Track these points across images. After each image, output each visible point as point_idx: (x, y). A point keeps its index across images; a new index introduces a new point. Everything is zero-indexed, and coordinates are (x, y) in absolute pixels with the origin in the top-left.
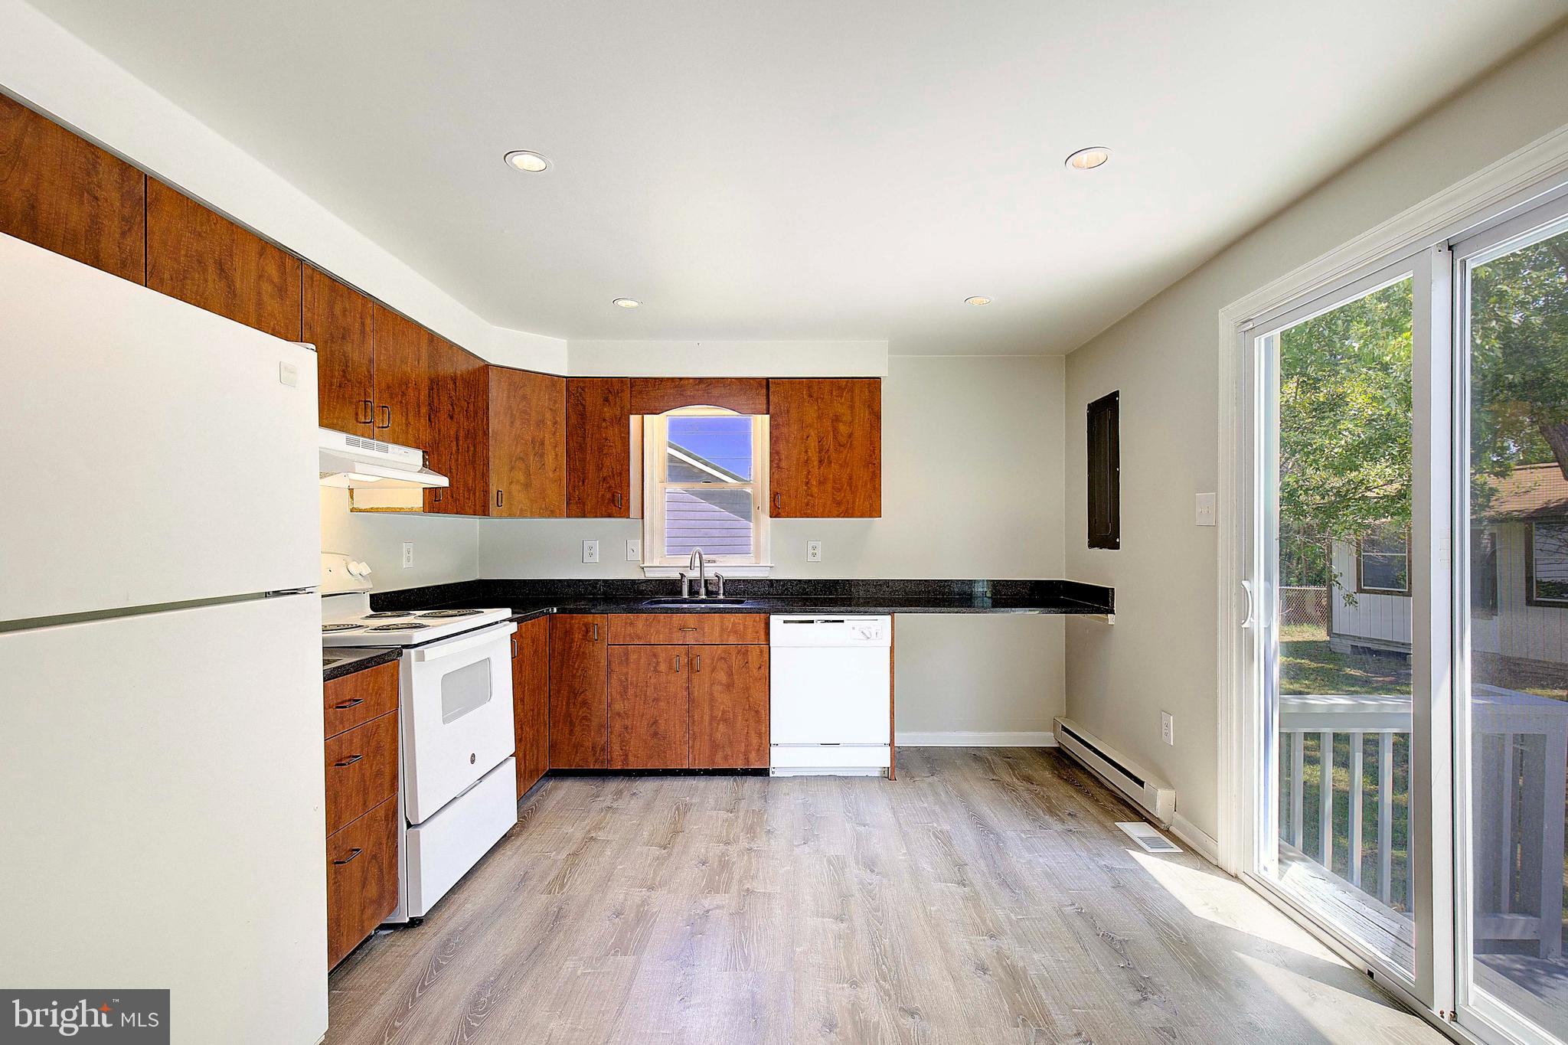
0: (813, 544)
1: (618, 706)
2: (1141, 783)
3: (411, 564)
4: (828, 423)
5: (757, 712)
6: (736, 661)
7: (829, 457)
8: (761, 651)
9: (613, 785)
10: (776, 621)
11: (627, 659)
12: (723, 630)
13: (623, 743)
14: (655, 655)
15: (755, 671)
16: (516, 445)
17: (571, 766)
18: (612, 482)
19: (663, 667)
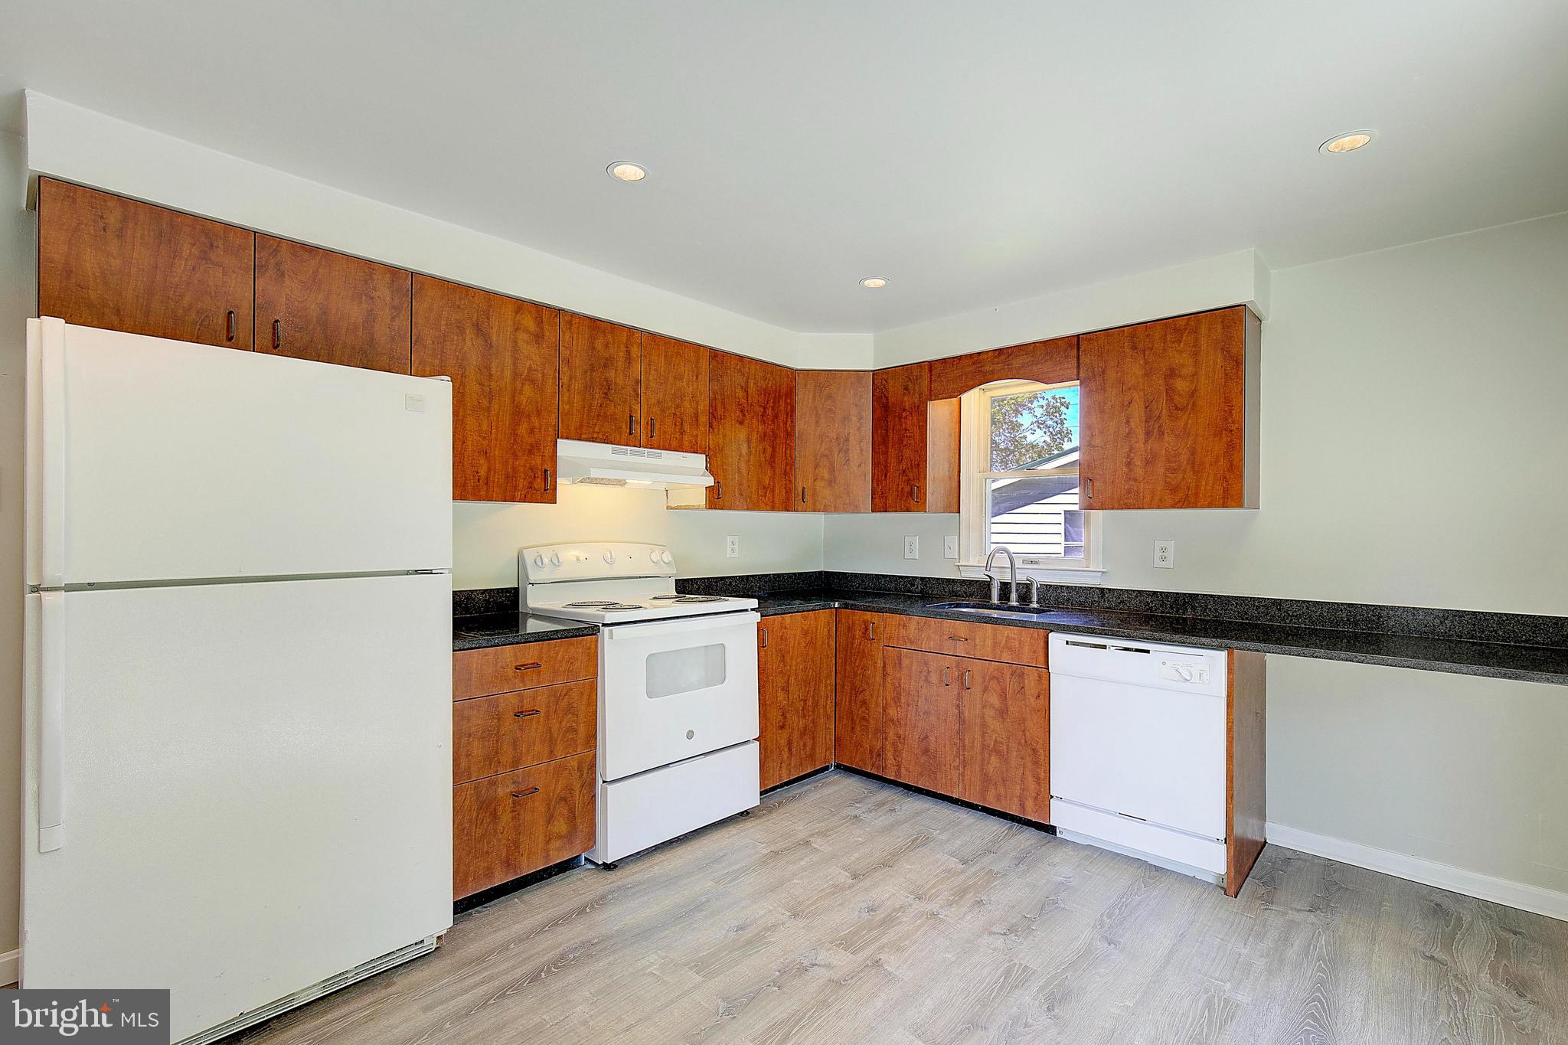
0: (1164, 544)
1: (892, 712)
3: (736, 555)
4: (1159, 382)
5: (1035, 751)
6: (1011, 685)
7: (1161, 426)
8: (1040, 677)
9: (888, 794)
10: (1056, 640)
11: (900, 664)
12: (995, 644)
13: (897, 753)
14: (926, 663)
15: (1032, 700)
16: (822, 443)
17: (853, 764)
18: (911, 475)
19: (934, 678)
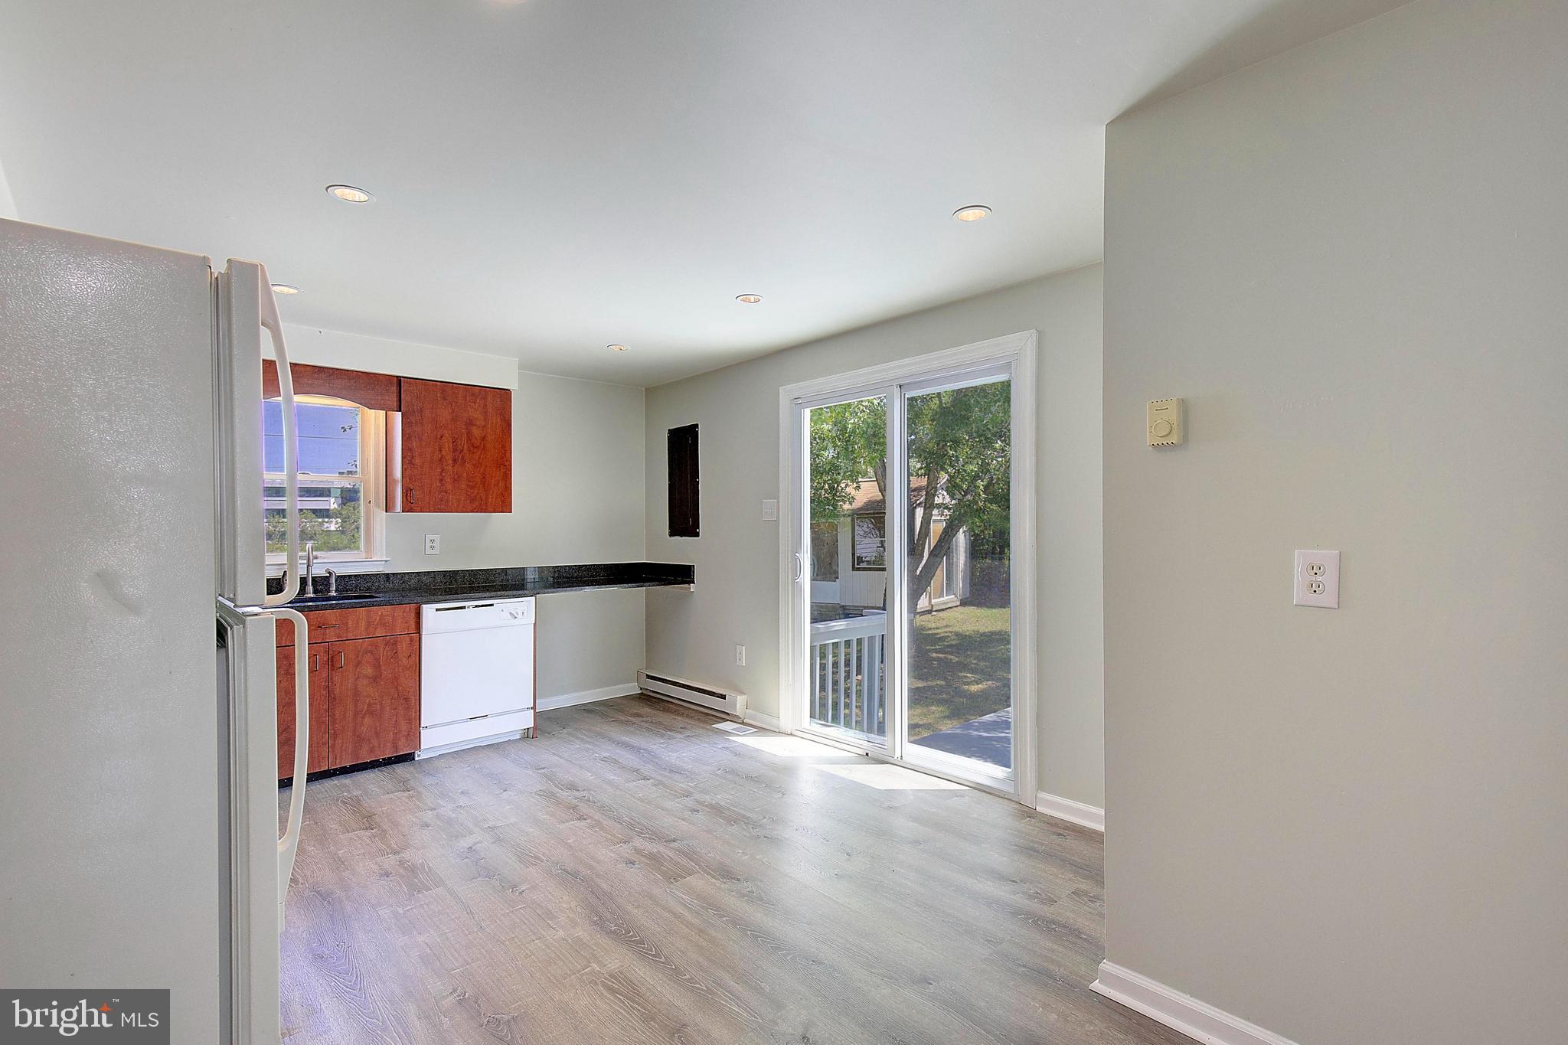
0: (432, 537)
2: (723, 697)
4: (462, 426)
5: (406, 699)
6: (384, 654)
7: (463, 457)
8: (411, 640)
12: (369, 624)
15: (405, 660)
